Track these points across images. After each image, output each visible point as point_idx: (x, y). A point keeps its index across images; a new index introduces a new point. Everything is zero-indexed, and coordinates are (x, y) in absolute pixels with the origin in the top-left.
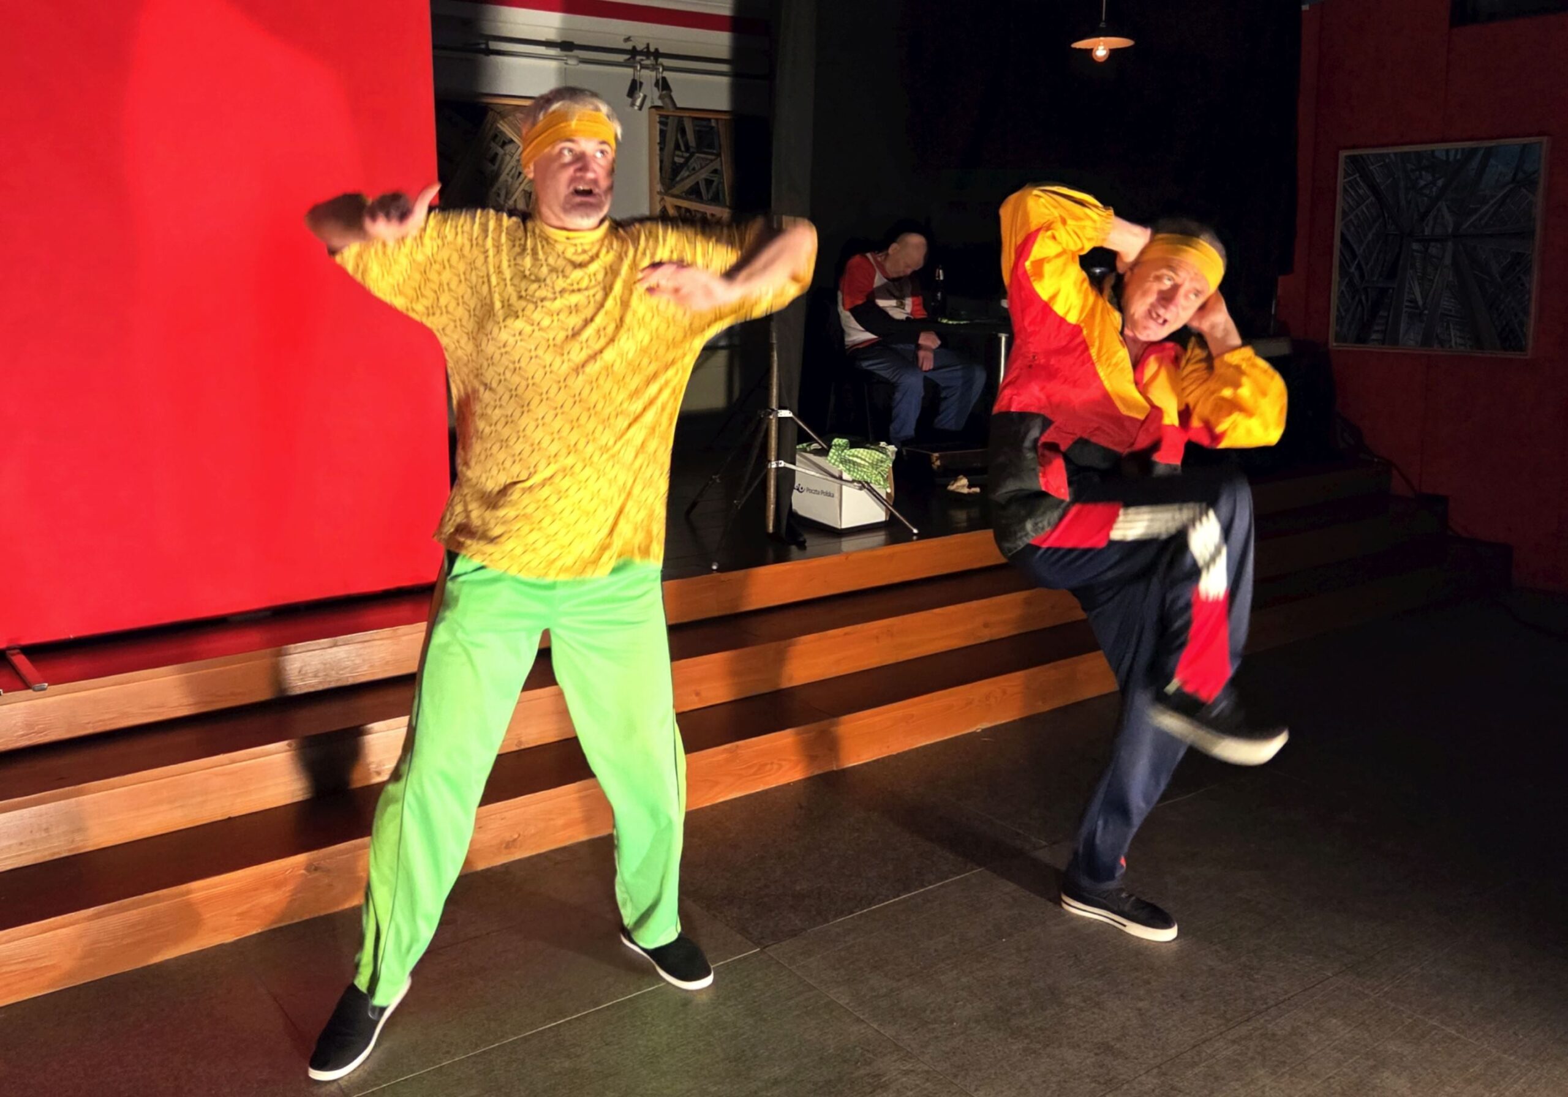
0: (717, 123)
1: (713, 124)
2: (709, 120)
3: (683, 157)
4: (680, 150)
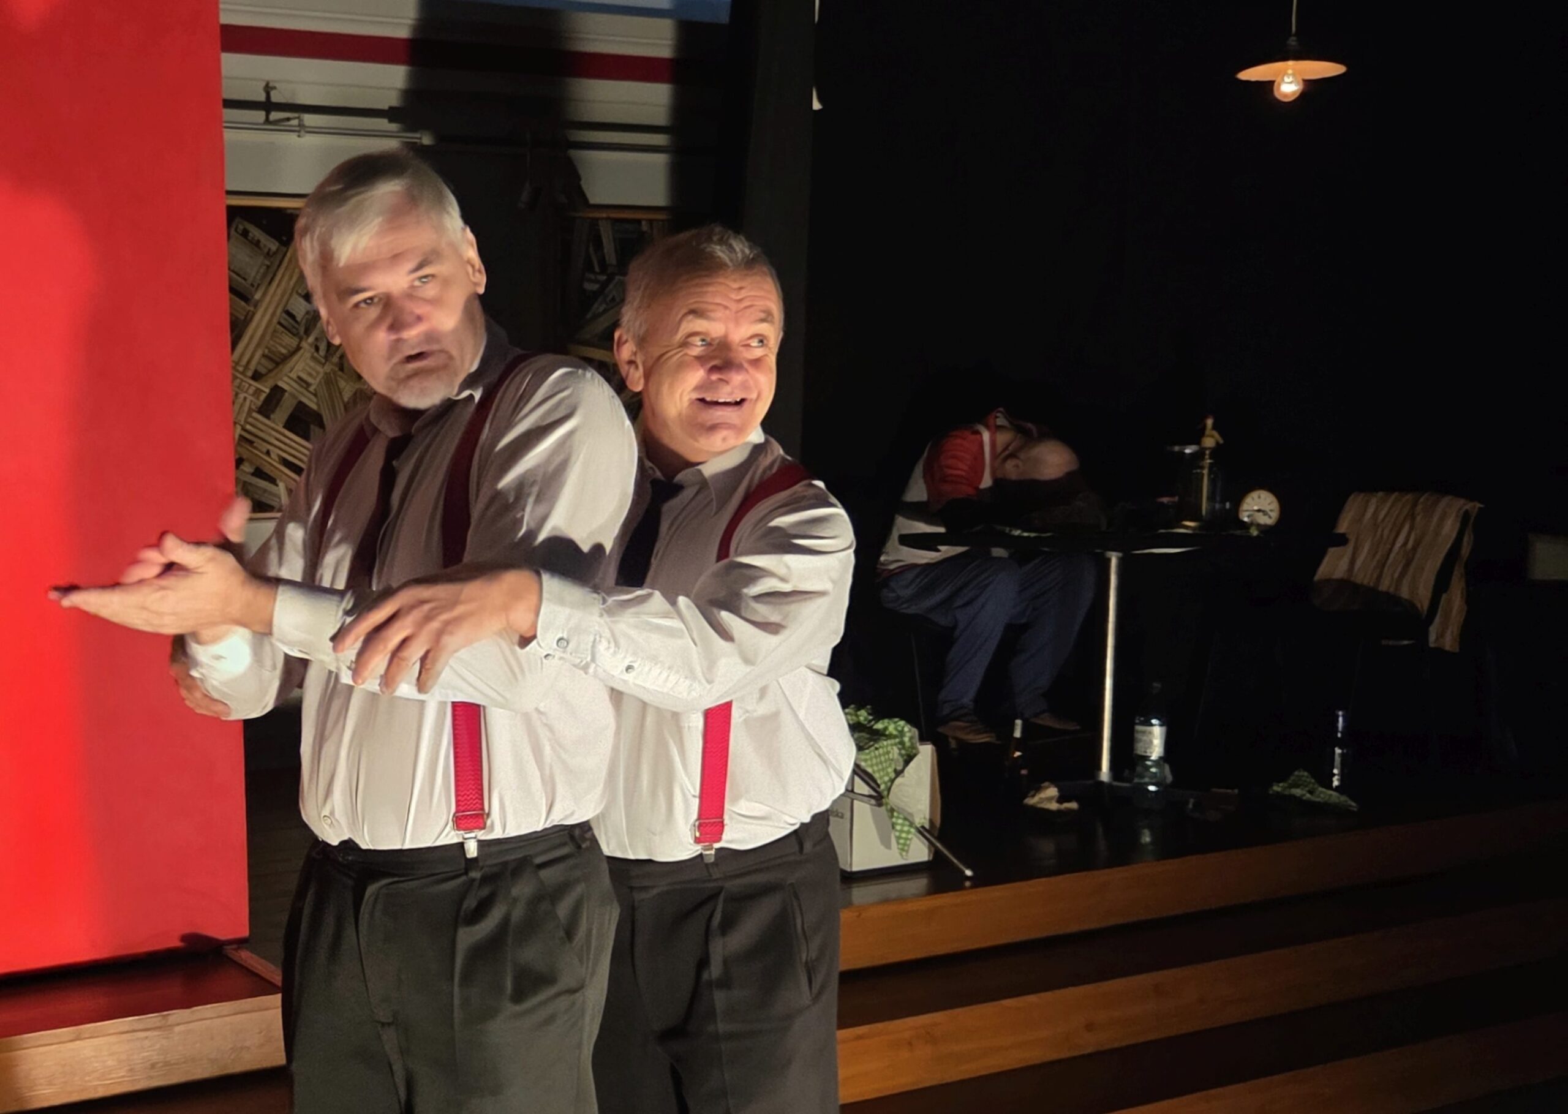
0: (651, 228)
1: (645, 227)
2: (639, 222)
3: (596, 281)
4: (593, 271)
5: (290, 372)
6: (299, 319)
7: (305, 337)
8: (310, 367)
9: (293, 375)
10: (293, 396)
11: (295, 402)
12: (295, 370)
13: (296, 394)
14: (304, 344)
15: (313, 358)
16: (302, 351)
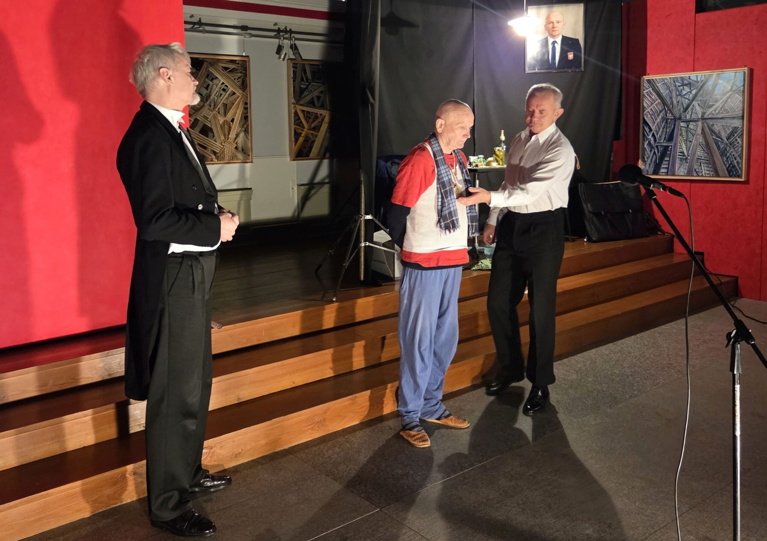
1: (321, 67)
2: (318, 65)
3: (305, 85)
4: (304, 81)
5: (201, 113)
6: (204, 96)
7: (206, 102)
8: (208, 112)
9: (202, 115)
10: (202, 122)
11: (203, 124)
12: (203, 113)
13: (203, 121)
14: (205, 104)
15: (209, 109)
16: (205, 107)
